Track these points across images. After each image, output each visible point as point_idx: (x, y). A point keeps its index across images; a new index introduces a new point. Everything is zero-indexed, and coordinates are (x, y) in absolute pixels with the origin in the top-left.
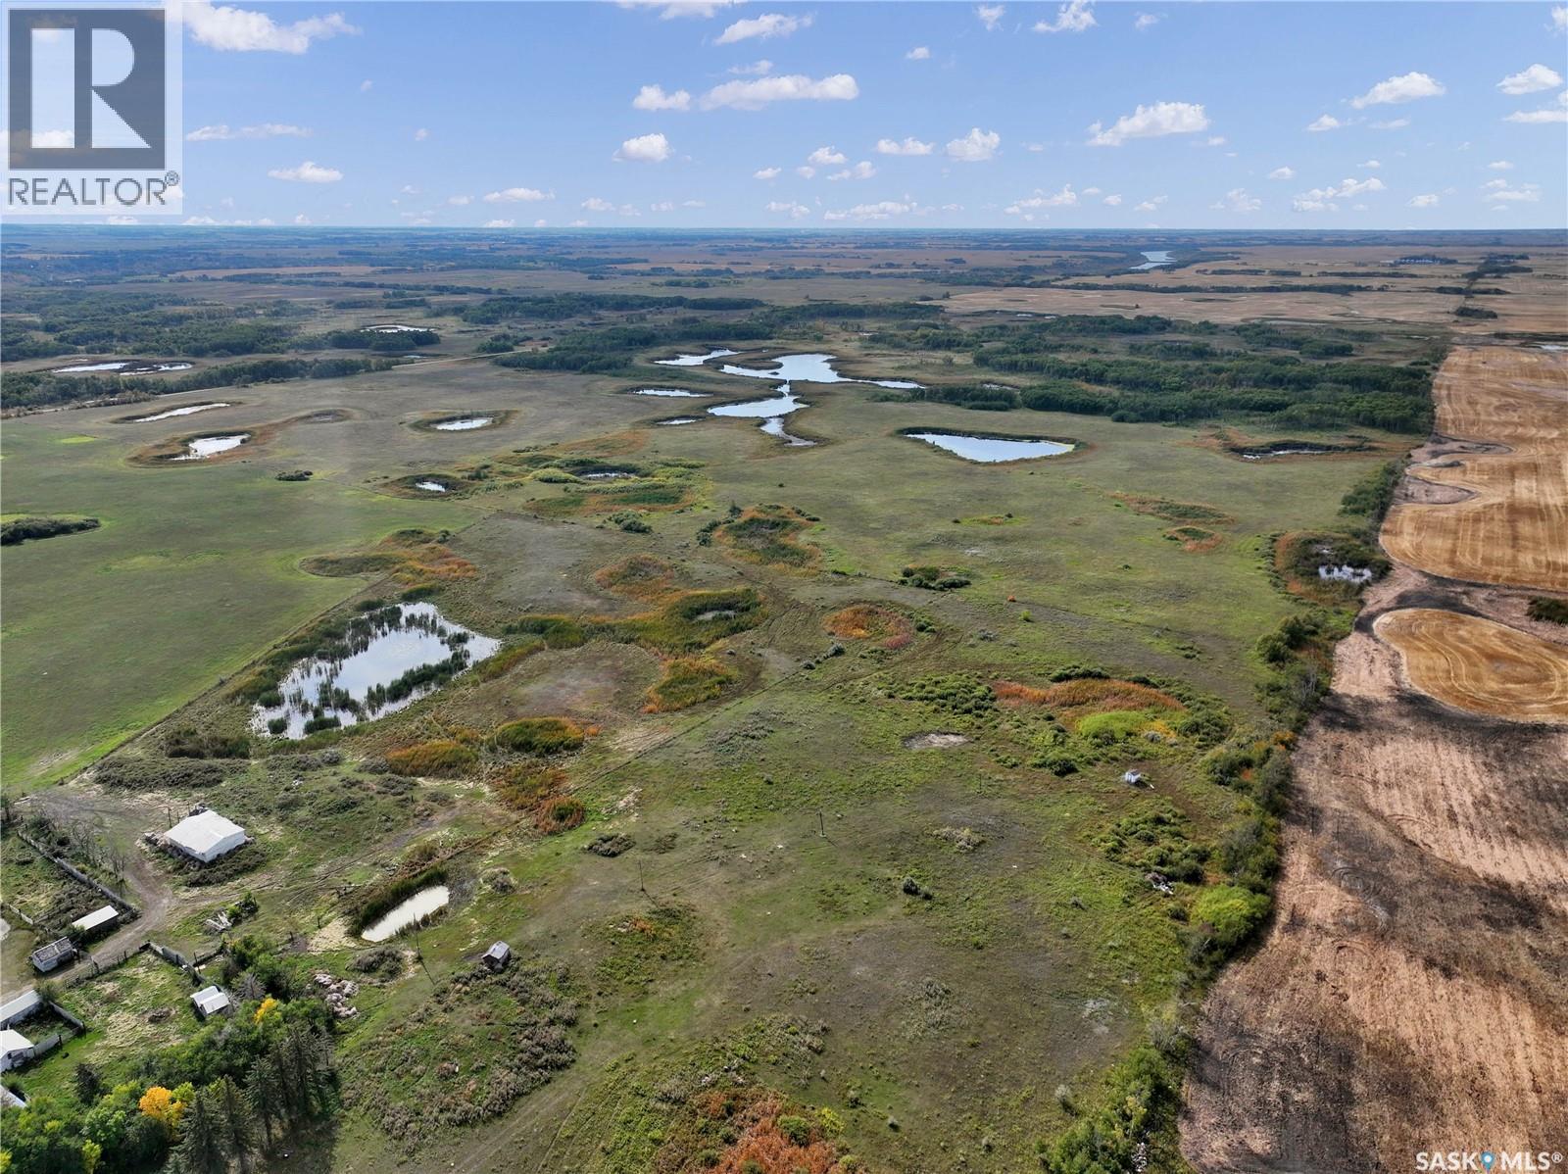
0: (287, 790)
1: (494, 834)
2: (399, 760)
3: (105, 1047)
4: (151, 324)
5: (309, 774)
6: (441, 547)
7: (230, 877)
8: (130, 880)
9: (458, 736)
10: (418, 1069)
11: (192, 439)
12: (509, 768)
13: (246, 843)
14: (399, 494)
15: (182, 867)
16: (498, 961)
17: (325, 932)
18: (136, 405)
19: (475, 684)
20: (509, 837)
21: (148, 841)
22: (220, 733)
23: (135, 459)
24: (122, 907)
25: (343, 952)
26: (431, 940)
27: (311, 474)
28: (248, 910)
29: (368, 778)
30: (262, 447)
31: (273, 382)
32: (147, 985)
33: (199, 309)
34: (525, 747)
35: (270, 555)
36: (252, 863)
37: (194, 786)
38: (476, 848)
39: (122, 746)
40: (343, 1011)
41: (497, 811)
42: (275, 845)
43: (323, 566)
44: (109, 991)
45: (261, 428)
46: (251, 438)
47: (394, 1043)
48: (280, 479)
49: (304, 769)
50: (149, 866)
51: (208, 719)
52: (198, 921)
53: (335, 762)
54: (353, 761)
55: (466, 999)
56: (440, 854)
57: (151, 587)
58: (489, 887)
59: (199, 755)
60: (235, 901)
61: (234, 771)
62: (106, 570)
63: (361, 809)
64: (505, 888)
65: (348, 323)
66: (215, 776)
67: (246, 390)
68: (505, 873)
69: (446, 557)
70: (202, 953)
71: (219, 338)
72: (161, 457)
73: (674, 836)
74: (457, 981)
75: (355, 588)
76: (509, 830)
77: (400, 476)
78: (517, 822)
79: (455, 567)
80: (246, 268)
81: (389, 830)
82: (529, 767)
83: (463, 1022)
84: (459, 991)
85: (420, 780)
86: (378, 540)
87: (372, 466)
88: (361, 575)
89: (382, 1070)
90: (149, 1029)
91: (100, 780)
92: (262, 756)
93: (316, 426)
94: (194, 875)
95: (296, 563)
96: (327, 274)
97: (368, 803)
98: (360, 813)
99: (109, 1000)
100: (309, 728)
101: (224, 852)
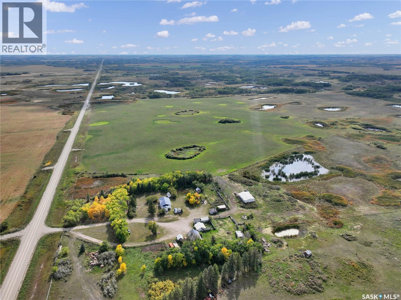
0: (266, 192)
1: (315, 222)
2: (294, 194)
3: (218, 234)
4: (261, 78)
5: (272, 190)
6: (318, 142)
7: (249, 208)
8: (230, 201)
9: (311, 192)
10: (281, 272)
11: (263, 105)
12: (323, 206)
13: (254, 202)
14: (310, 126)
15: (240, 202)
16: (308, 255)
17: (267, 229)
18: (254, 96)
19: (319, 180)
20: (319, 224)
21: (235, 194)
22: (254, 174)
23: (251, 108)
24: (227, 206)
25: (269, 236)
26: (292, 242)
27: (289, 117)
28: (251, 217)
29: (285, 196)
30: (278, 109)
31: (285, 93)
32: (228, 225)
33: (272, 74)
34: (329, 201)
35: (274, 135)
36: (254, 207)
37: (246, 185)
38: (309, 223)
39: (234, 171)
40: (267, 250)
41: (317, 216)
42: (260, 204)
43: (287, 141)
44: (221, 223)
45: (280, 104)
46: (277, 106)
47: (276, 263)
48: (281, 117)
49: (271, 189)
50: (234, 199)
51: (253, 171)
52: (241, 215)
53: (278, 189)
54: (283, 190)
55: (297, 261)
56: (299, 221)
57: (247, 138)
58: (310, 235)
59: (248, 178)
60: (249, 214)
61: (255, 184)
62: (240, 132)
63: (282, 203)
64: (314, 237)
65: (307, 80)
66: (251, 184)
67: (278, 95)
68: (315, 233)
69: (319, 144)
70: (240, 223)
71: (274, 82)
72: (256, 108)
73: (371, 243)
74: (296, 255)
75: (293, 148)
76: (319, 222)
77: (311, 121)
78: (322, 221)
79: (321, 147)
80: (285, 65)
81: (287, 210)
82: (329, 207)
83: (295, 266)
84: (295, 258)
85: (298, 200)
86: (301, 137)
87: (304, 117)
88: (295, 145)
89: (272, 268)
90: (226, 235)
91: (229, 178)
92: (262, 183)
93: (292, 105)
94: (242, 205)
95: (280, 138)
96: (304, 67)
97: (284, 202)
98: (281, 204)
99: (221, 225)
100: (274, 179)
101: (249, 202)
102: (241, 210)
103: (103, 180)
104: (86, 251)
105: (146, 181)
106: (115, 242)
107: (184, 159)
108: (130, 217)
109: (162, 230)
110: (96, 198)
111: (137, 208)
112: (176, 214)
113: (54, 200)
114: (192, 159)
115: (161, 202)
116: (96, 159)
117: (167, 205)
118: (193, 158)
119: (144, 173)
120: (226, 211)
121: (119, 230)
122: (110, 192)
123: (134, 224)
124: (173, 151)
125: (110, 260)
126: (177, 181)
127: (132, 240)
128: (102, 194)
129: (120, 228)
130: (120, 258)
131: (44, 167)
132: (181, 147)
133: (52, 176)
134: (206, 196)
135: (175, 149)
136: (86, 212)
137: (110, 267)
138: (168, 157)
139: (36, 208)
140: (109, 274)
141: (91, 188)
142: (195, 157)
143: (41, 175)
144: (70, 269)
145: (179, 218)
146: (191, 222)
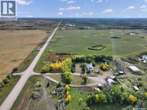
7: (137, 75)
8: (124, 70)
15: (131, 71)
21: (127, 67)
24: (124, 72)
28: (140, 79)
32: (127, 82)
42: (143, 73)
44: (122, 80)
50: (127, 69)
52: (133, 78)
60: (138, 78)
61: (137, 63)
70: (134, 82)
90: (127, 87)
91: (121, 59)
92: (140, 63)
94: (132, 73)
99: (122, 82)
101: (136, 71)
102: (133, 75)
103: (60, 55)
104: (50, 86)
105: (80, 57)
106: (65, 83)
107: (97, 50)
108: (73, 72)
109: (89, 80)
110: (57, 62)
111: (76, 68)
112: (96, 73)
115: (88, 66)
117: (91, 68)
119: (79, 54)
120: (124, 75)
121: (67, 77)
122: (64, 60)
123: (74, 75)
124: (91, 47)
125: (62, 93)
126: (95, 58)
127: (74, 83)
128: (60, 60)
129: (68, 76)
130: (68, 92)
132: (95, 45)
134: (111, 66)
136: (52, 67)
137: (62, 96)
138: (89, 49)
140: (61, 100)
142: (102, 50)
144: (41, 94)
145: (98, 75)
146: (104, 78)
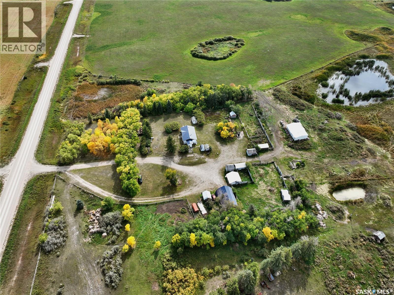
0: (323, 123)
1: (388, 178)
2: (361, 128)
3: (257, 192)
5: (331, 120)
7: (300, 149)
8: (274, 135)
9: (384, 127)
10: (341, 267)
13: (307, 139)
14: (385, 10)
15: (288, 138)
16: (379, 239)
17: (322, 187)
21: (281, 123)
22: (307, 91)
24: (270, 145)
25: (326, 199)
26: (355, 211)
28: (301, 165)
29: (348, 130)
32: (271, 177)
35: (337, 25)
36: (307, 148)
37: (297, 109)
38: (380, 180)
39: (281, 84)
40: (322, 224)
42: (315, 143)
43: (353, 35)
44: (261, 172)
47: (335, 249)
49: (329, 117)
50: (279, 132)
51: (305, 84)
52: (288, 161)
53: (339, 119)
54: (346, 121)
55: (364, 247)
56: (367, 176)
57: (300, 27)
58: (381, 201)
59: (300, 97)
61: (309, 108)
62: (290, 17)
64: (388, 206)
66: (303, 108)
68: (389, 199)
70: (287, 174)
74: (362, 237)
75: (361, 48)
77: (387, 2)
81: (351, 156)
83: (361, 257)
84: (361, 242)
85: (366, 140)
86: (373, 29)
88: (364, 42)
89: (329, 258)
90: (268, 193)
91: (274, 95)
92: (318, 106)
94: (290, 143)
95: (344, 31)
97: (346, 141)
98: (343, 144)
99: (261, 176)
100: (334, 101)
101: (300, 139)
102: (289, 152)
103: (111, 88)
104: (85, 208)
105: (165, 97)
106: (122, 195)
107: (215, 59)
108: (143, 154)
109: (184, 177)
111: (153, 139)
112: (202, 153)
113: (47, 118)
114: (226, 60)
116: (103, 53)
117: (191, 140)
118: (228, 59)
119: (164, 80)
120: (269, 152)
123: (147, 165)
124: (201, 45)
125: (115, 227)
126: (205, 100)
127: (144, 193)
130: (128, 226)
131: (37, 62)
132: (212, 39)
133: (47, 77)
134: (243, 125)
135: (203, 43)
137: (114, 237)
138: (195, 55)
139: (25, 129)
140: (113, 250)
141: (95, 101)
142: (230, 58)
143: (34, 74)
144: (64, 236)
145: (207, 159)
